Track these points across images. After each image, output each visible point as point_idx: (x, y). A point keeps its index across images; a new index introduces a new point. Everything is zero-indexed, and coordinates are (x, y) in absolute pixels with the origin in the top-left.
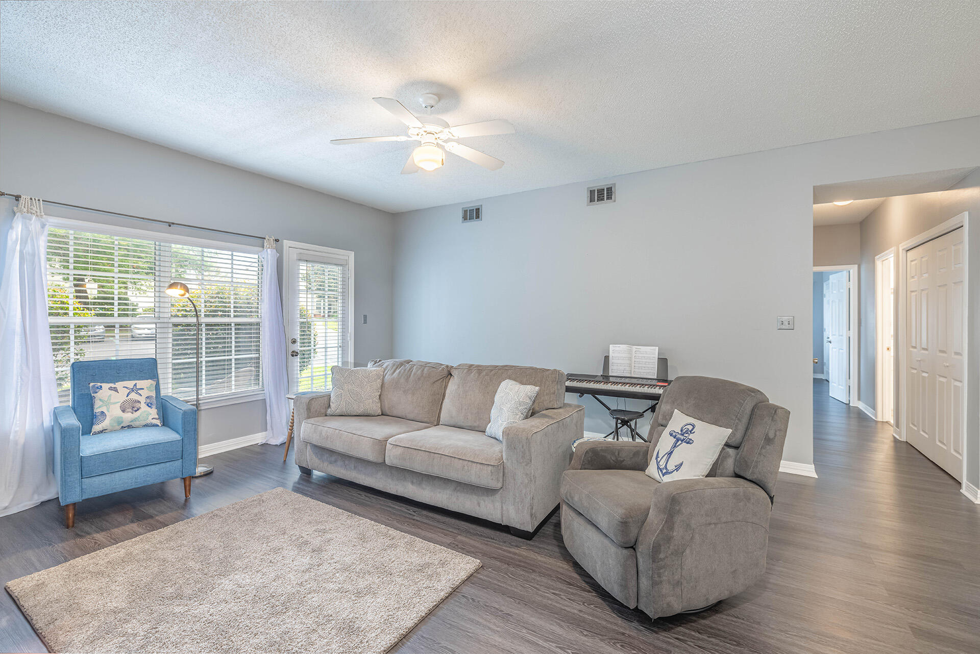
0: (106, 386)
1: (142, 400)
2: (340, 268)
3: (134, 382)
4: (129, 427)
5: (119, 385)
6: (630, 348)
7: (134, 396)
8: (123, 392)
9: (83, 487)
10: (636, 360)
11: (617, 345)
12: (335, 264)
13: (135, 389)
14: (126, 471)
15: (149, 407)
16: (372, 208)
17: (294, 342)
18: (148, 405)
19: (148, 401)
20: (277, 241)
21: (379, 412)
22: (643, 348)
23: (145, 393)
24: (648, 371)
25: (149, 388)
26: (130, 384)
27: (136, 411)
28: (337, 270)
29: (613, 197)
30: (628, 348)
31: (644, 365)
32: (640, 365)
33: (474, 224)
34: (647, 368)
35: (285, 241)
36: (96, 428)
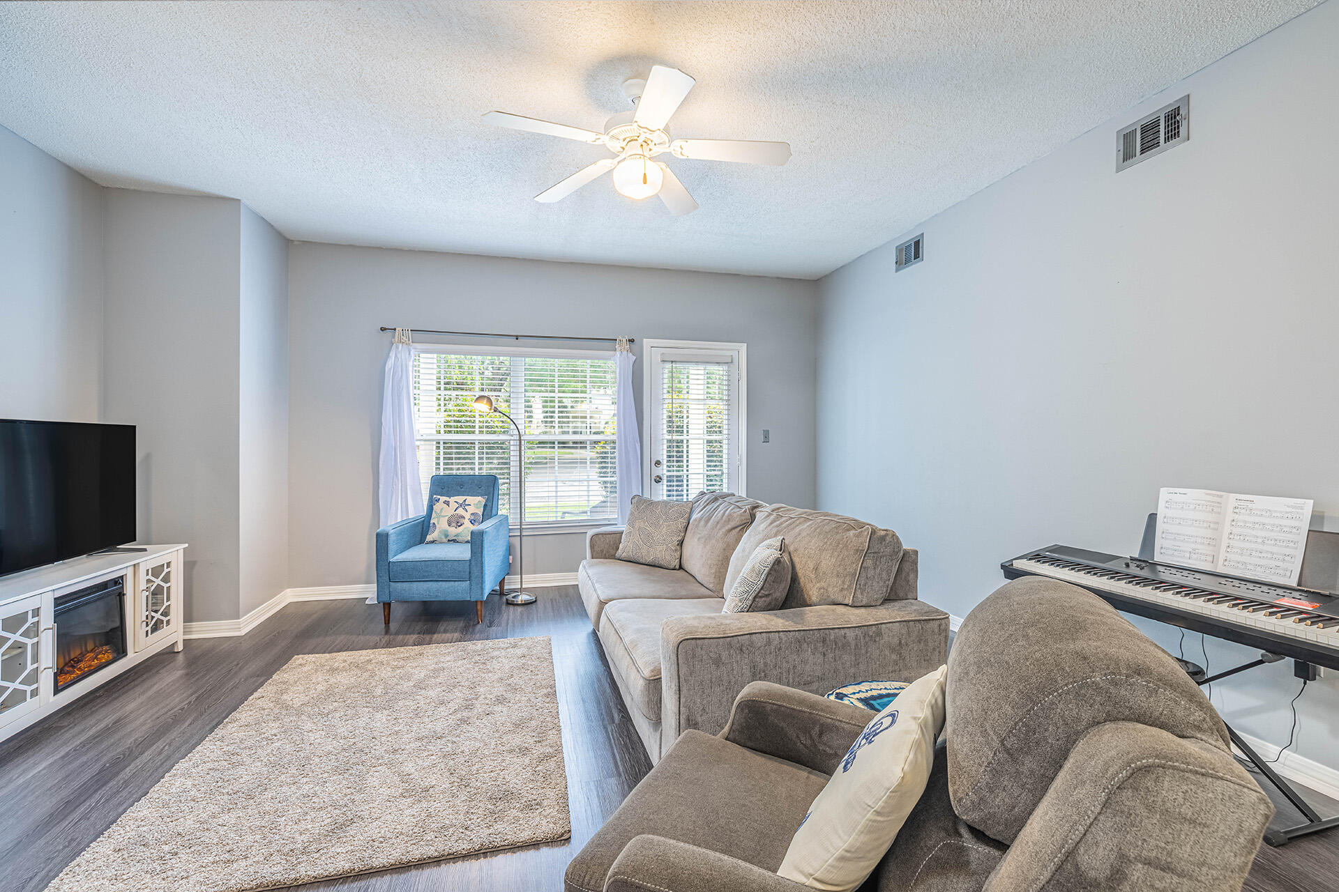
0: (443, 499)
1: (467, 516)
2: (725, 367)
3: (465, 498)
4: (454, 541)
5: (452, 500)
6: (1218, 500)
7: (461, 511)
8: (453, 505)
9: (391, 590)
10: (1236, 530)
11: (1177, 490)
12: (717, 363)
13: (463, 505)
14: (422, 583)
15: (472, 523)
16: (778, 278)
17: (658, 463)
18: (471, 522)
19: (472, 518)
20: (632, 341)
21: (676, 563)
22: (1261, 502)
23: (471, 509)
24: (1273, 563)
25: (477, 506)
26: (460, 499)
27: (459, 526)
28: (719, 371)
29: (1183, 130)
30: (1209, 498)
31: (1260, 547)
32: (1247, 545)
33: (915, 268)
34: (1269, 556)
35: (645, 340)
36: (429, 538)
